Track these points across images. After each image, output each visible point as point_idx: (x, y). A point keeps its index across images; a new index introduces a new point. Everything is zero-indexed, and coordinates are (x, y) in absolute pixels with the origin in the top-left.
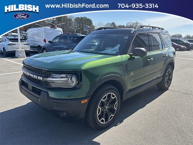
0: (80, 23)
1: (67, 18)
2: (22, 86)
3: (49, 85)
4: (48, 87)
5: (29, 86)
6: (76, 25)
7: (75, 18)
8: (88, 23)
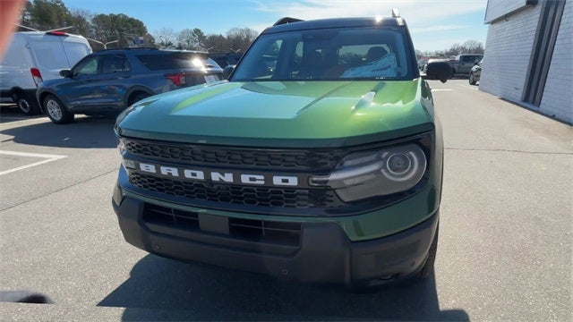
0: (112, 30)
1: (70, 15)
2: (149, 225)
3: (334, 198)
4: (329, 204)
5: (200, 219)
6: (103, 33)
7: (93, 17)
8: (136, 29)
